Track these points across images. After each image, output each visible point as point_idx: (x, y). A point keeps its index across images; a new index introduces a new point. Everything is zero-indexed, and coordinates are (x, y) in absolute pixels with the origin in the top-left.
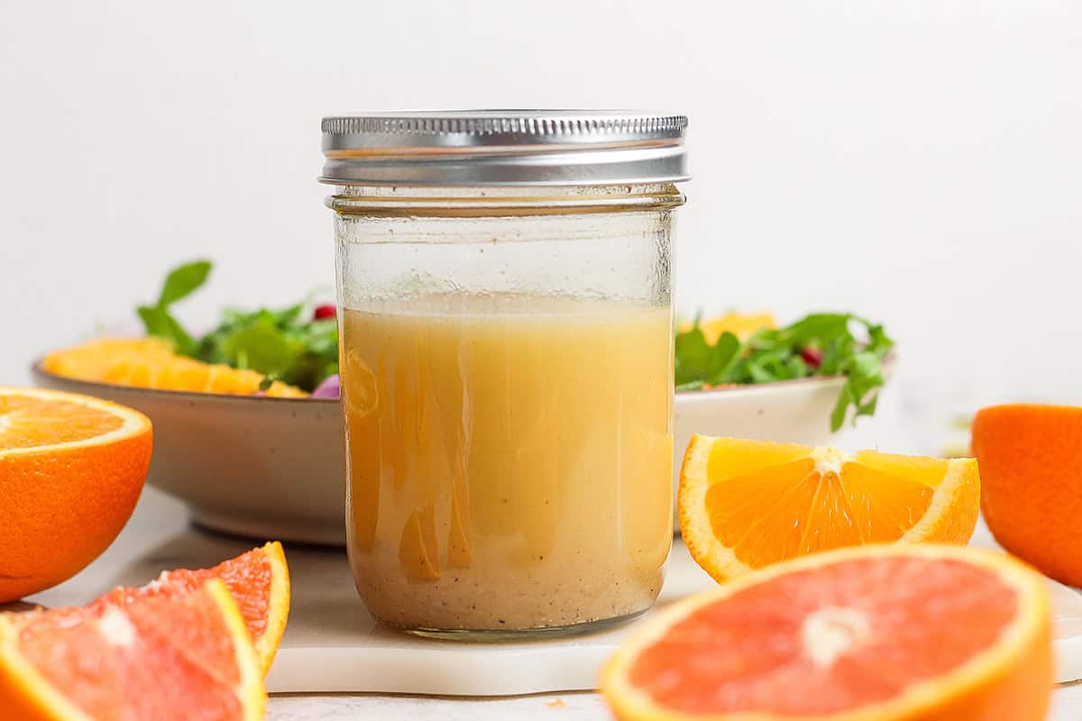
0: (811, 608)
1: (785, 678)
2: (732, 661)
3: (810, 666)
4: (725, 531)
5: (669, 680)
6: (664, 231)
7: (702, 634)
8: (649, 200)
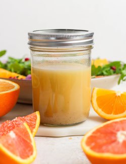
0: (118, 130)
1: (114, 145)
2: (104, 141)
3: (119, 143)
4: (100, 106)
5: (93, 144)
6: (89, 54)
7: (98, 134)
8: (87, 49)
